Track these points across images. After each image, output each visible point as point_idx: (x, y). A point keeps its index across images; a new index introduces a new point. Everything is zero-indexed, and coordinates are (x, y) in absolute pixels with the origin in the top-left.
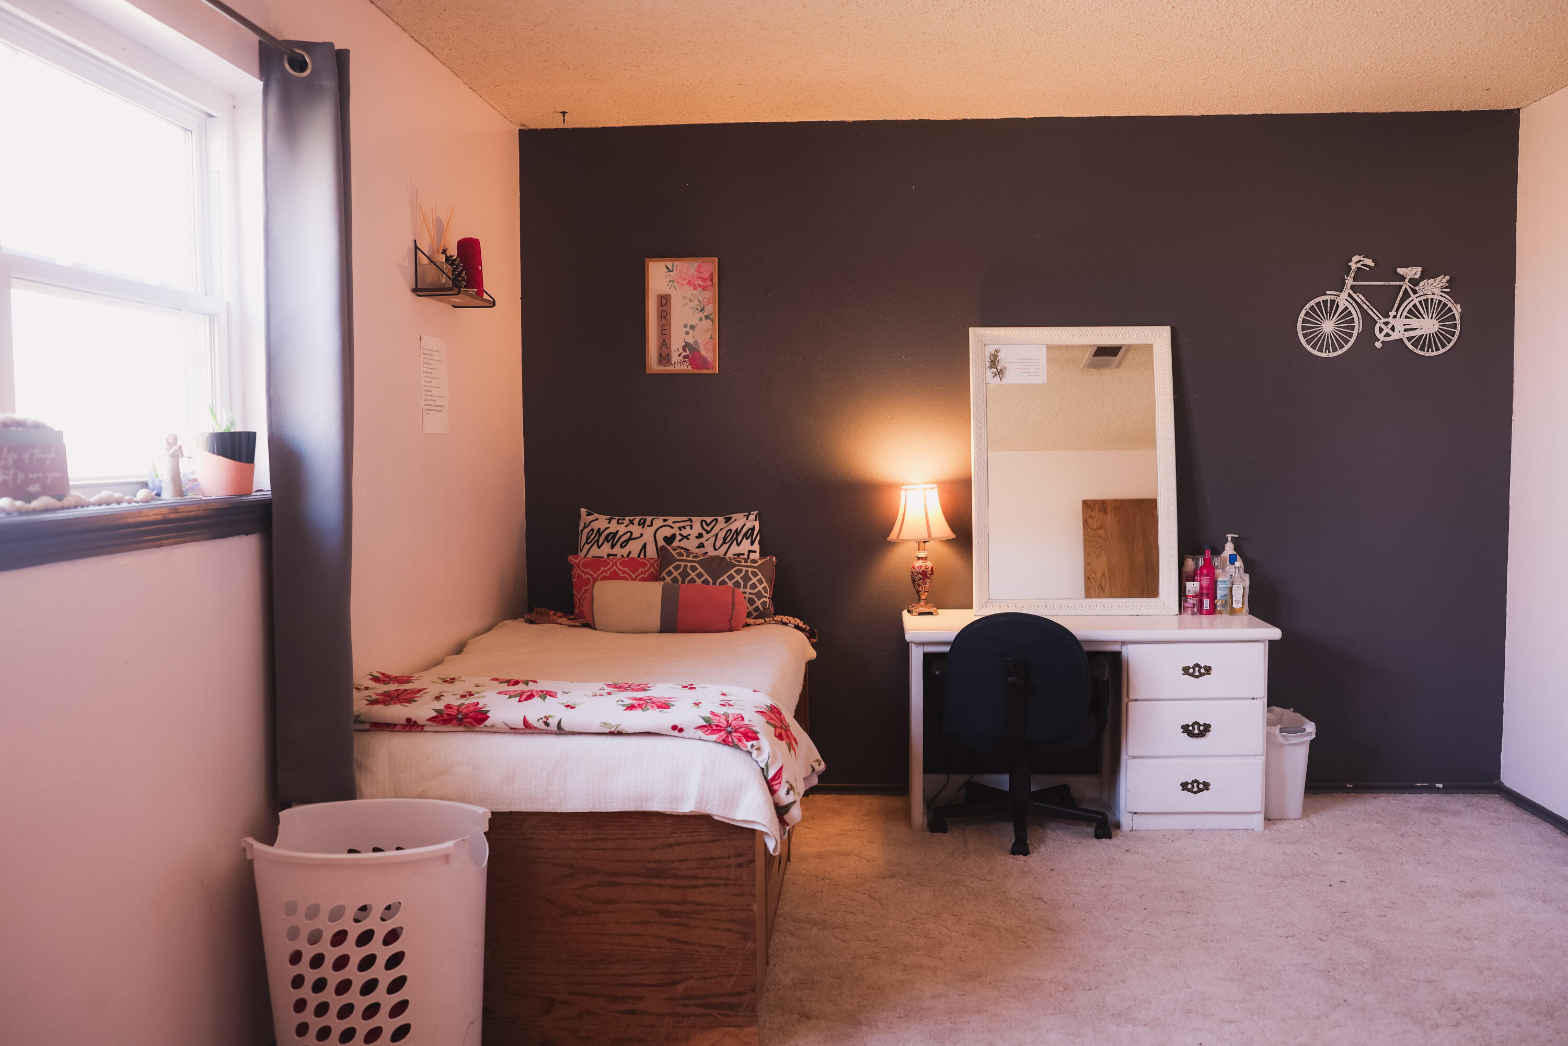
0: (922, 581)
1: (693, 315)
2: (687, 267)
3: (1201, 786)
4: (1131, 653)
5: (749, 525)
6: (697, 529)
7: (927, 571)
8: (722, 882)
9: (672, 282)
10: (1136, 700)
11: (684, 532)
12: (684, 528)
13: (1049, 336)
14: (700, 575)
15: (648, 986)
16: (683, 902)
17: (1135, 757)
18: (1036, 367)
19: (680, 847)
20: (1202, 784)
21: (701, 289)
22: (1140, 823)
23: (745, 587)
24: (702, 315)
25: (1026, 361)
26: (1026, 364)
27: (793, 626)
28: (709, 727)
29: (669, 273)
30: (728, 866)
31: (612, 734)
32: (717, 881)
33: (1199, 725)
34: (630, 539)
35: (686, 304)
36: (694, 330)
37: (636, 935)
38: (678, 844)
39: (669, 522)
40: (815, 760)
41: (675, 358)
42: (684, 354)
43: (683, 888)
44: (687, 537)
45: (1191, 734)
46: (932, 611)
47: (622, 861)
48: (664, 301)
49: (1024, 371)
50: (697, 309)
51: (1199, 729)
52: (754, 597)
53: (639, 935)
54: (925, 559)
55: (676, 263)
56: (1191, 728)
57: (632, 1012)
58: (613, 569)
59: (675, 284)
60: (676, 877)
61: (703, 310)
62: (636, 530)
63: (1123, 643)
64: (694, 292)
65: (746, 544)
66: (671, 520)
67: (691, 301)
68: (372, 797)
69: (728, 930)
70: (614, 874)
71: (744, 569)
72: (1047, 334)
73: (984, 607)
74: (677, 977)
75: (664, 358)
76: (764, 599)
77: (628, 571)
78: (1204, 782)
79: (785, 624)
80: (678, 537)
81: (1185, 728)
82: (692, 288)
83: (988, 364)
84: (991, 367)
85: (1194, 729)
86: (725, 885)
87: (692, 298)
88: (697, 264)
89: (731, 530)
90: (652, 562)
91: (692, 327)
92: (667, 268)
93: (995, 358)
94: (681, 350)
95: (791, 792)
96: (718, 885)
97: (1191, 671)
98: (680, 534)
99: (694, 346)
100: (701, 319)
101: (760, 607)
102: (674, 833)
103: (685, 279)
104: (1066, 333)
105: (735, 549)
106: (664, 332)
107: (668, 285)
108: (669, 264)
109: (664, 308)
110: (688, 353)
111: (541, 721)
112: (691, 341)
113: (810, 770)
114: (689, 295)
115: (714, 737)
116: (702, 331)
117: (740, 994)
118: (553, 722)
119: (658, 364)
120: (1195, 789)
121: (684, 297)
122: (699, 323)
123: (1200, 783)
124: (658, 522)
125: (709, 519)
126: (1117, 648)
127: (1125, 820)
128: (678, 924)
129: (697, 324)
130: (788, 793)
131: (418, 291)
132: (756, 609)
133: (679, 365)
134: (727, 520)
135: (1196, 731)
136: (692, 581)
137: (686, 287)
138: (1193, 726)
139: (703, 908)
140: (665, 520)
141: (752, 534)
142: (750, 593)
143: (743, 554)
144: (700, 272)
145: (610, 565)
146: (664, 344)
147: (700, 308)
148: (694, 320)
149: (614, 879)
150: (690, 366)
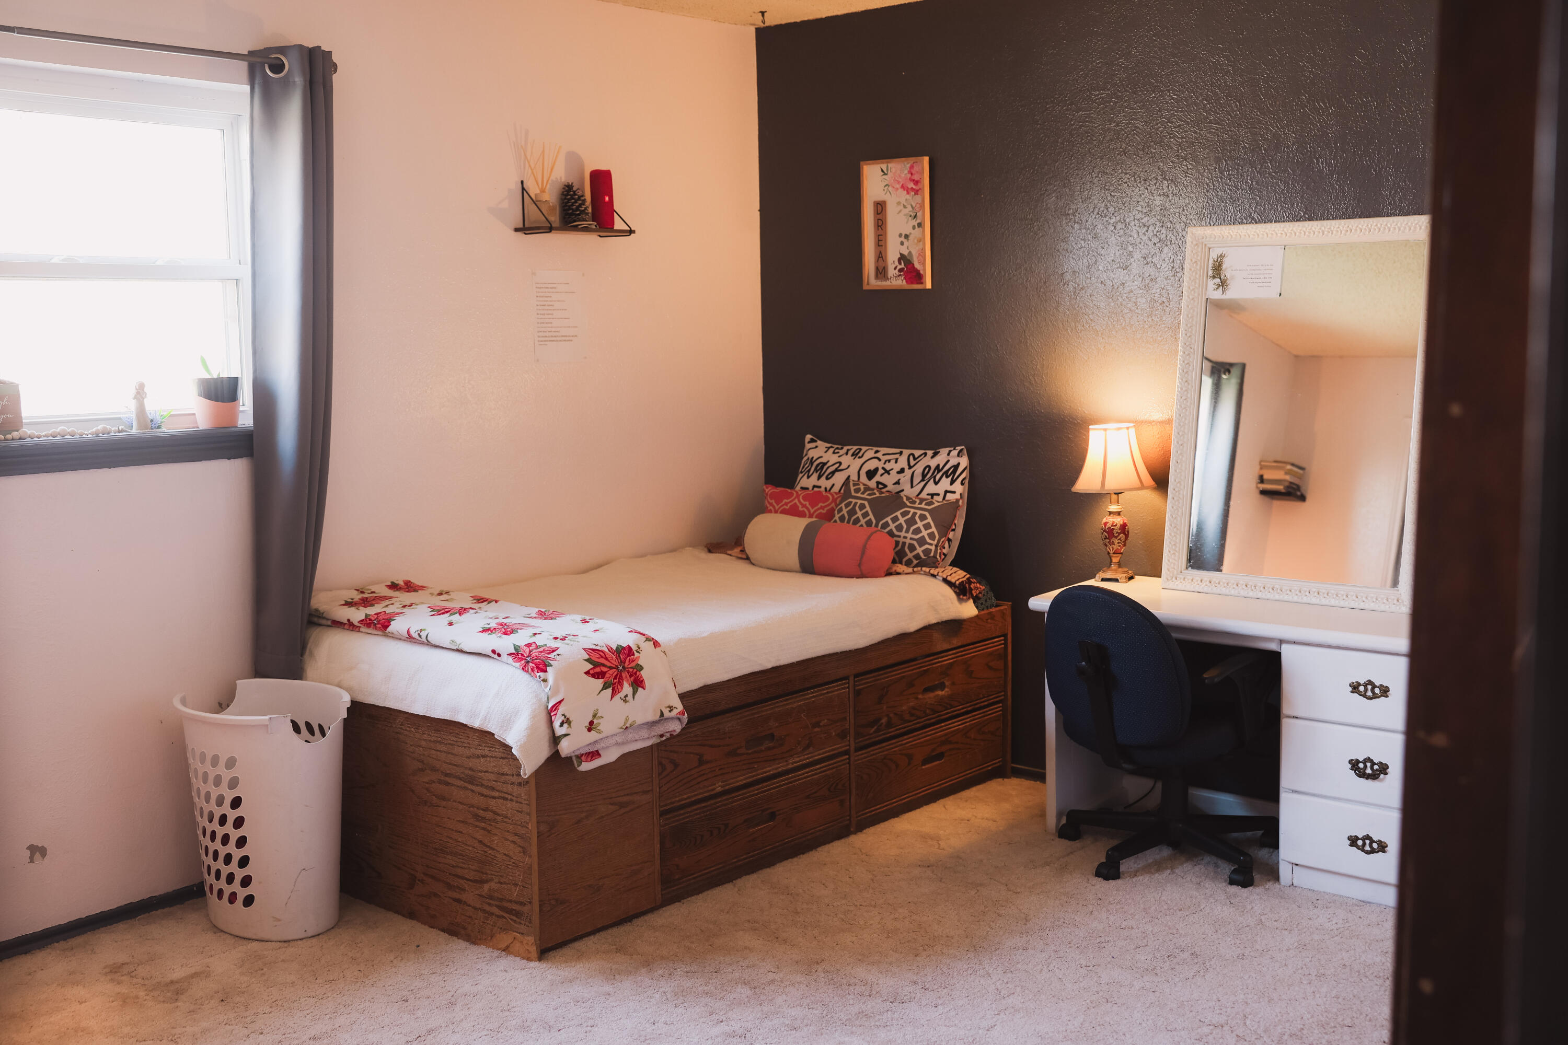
0: (1108, 540)
1: (907, 223)
2: (899, 168)
3: (1375, 846)
4: (1289, 655)
5: (953, 462)
6: (903, 462)
7: (1113, 529)
8: (509, 797)
9: (887, 187)
10: (1297, 717)
11: (888, 466)
12: (889, 461)
13: (1284, 235)
14: (866, 515)
15: (468, 880)
16: (486, 810)
17: (1294, 791)
18: (1267, 276)
19: (484, 759)
20: (1376, 842)
21: (913, 193)
22: (1303, 879)
23: (907, 531)
24: (915, 223)
25: (1257, 268)
26: (1257, 272)
27: (941, 579)
28: (517, 655)
29: (885, 177)
30: (512, 784)
31: (458, 650)
32: (506, 796)
33: (1373, 764)
34: (837, 470)
35: (900, 211)
36: (908, 240)
37: (459, 832)
38: (483, 756)
39: (879, 455)
40: (667, 705)
41: (891, 272)
42: (899, 267)
43: (485, 796)
44: (888, 472)
45: (1362, 774)
46: (1118, 578)
47: (450, 764)
48: (880, 207)
49: (1252, 281)
50: (911, 216)
51: (1372, 768)
52: (915, 543)
53: (462, 833)
54: (1119, 513)
55: (890, 165)
56: (1361, 765)
57: (459, 901)
58: (794, 502)
59: (890, 189)
60: (482, 785)
61: (915, 216)
62: (846, 460)
63: (1281, 642)
64: (908, 196)
65: (945, 483)
66: (884, 450)
67: (905, 207)
68: (312, 681)
69: (514, 842)
70: (447, 775)
71: (912, 511)
72: (1280, 232)
73: (1174, 579)
74: (484, 877)
75: (881, 272)
76: (927, 546)
77: (808, 505)
78: (1379, 841)
79: (934, 576)
80: (881, 471)
81: (1354, 764)
82: (905, 192)
83: (1210, 273)
84: (1214, 277)
85: (1365, 767)
86: (511, 800)
87: (905, 204)
88: (909, 165)
89: (929, 467)
90: (836, 496)
91: (907, 237)
92: (882, 171)
93: (1220, 266)
94: (897, 263)
95: (565, 725)
96: (506, 799)
97: (1362, 688)
98: (883, 468)
99: (908, 258)
100: (914, 228)
101: (922, 555)
102: (480, 745)
103: (899, 182)
104: (1304, 229)
105: (931, 488)
106: (881, 243)
107: (884, 190)
108: (884, 167)
109: (879, 217)
110: (903, 266)
111: (417, 633)
112: (906, 253)
113: (659, 714)
114: (903, 202)
115: (518, 664)
116: (916, 241)
117: (522, 904)
118: (423, 634)
119: (875, 279)
120: (1367, 848)
121: (899, 203)
122: (913, 231)
123: (1374, 842)
124: (870, 454)
125: (917, 453)
126: (1273, 646)
127: (1284, 871)
128: (484, 829)
129: (910, 234)
130: (562, 725)
131: (525, 229)
132: (917, 557)
133: (896, 282)
134: (935, 454)
135: (1369, 771)
136: (857, 521)
137: (900, 190)
138: (1364, 762)
139: (499, 818)
140: (877, 452)
141: (954, 472)
142: (911, 539)
143: (938, 495)
144: (912, 174)
145: (794, 497)
146: (881, 256)
147: (913, 215)
148: (907, 230)
149: (447, 779)
150: (904, 281)
